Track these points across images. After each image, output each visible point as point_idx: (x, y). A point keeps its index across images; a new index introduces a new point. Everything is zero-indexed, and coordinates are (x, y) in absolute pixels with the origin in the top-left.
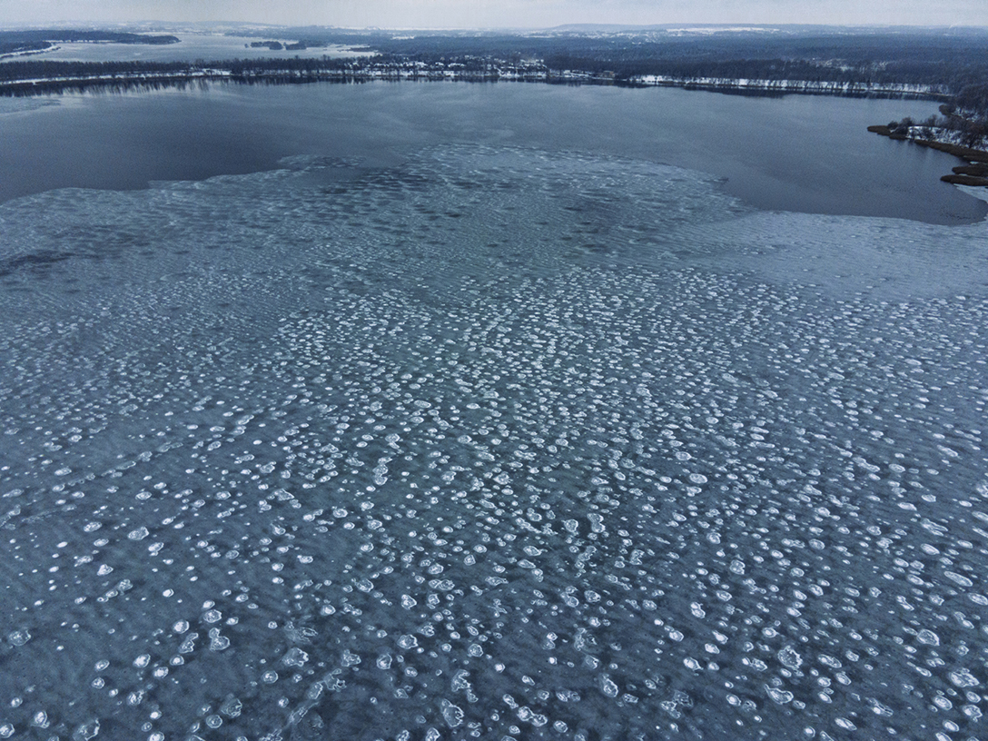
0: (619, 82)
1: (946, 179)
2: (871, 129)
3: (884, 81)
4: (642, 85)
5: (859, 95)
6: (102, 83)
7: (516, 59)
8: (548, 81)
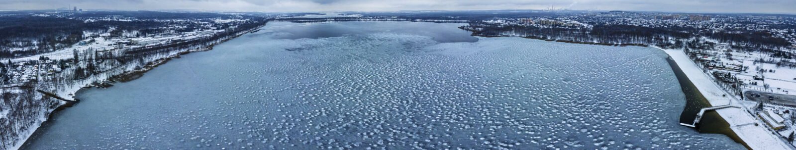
0: (412, 21)
1: (472, 35)
2: (459, 28)
3: (459, 20)
4: (416, 21)
5: (456, 22)
6: (312, 21)
7: (391, 17)
8: (398, 21)
